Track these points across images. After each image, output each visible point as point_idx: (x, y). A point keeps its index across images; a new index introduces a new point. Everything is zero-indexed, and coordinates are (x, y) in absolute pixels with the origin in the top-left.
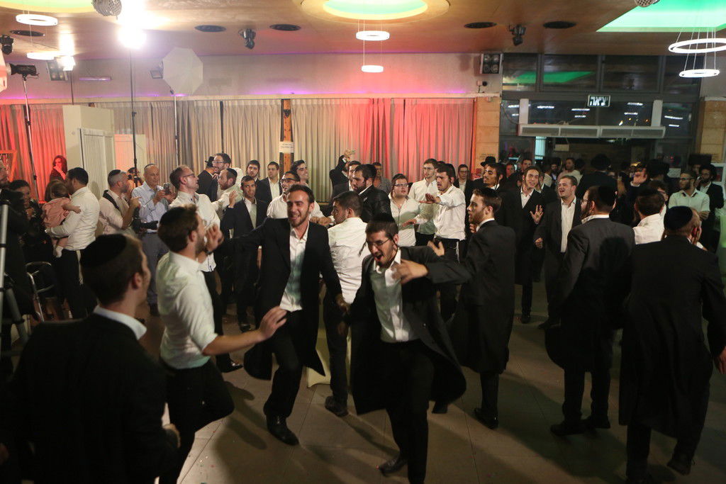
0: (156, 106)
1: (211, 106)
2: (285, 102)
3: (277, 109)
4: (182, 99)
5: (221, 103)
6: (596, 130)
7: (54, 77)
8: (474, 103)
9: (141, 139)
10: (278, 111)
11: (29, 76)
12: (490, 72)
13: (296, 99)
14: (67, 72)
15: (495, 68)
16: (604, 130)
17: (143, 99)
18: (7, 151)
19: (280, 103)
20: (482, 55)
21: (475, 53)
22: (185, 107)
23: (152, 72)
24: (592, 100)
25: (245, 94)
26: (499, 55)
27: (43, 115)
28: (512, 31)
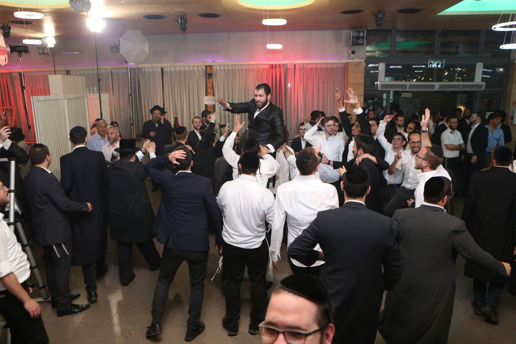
0: (115, 72)
1: (154, 72)
2: (208, 68)
3: (202, 73)
4: (133, 67)
5: (162, 69)
6: (434, 86)
7: (40, 52)
8: (346, 66)
9: (105, 97)
10: (203, 74)
11: (23, 53)
12: (358, 44)
13: (216, 66)
14: (50, 48)
15: (361, 41)
16: (440, 85)
17: (105, 67)
18: (9, 107)
19: (204, 68)
20: (352, 32)
21: (346, 29)
22: (136, 72)
23: (112, 48)
24: (432, 64)
25: (179, 62)
26: (364, 32)
27: (34, 80)
28: (376, 16)
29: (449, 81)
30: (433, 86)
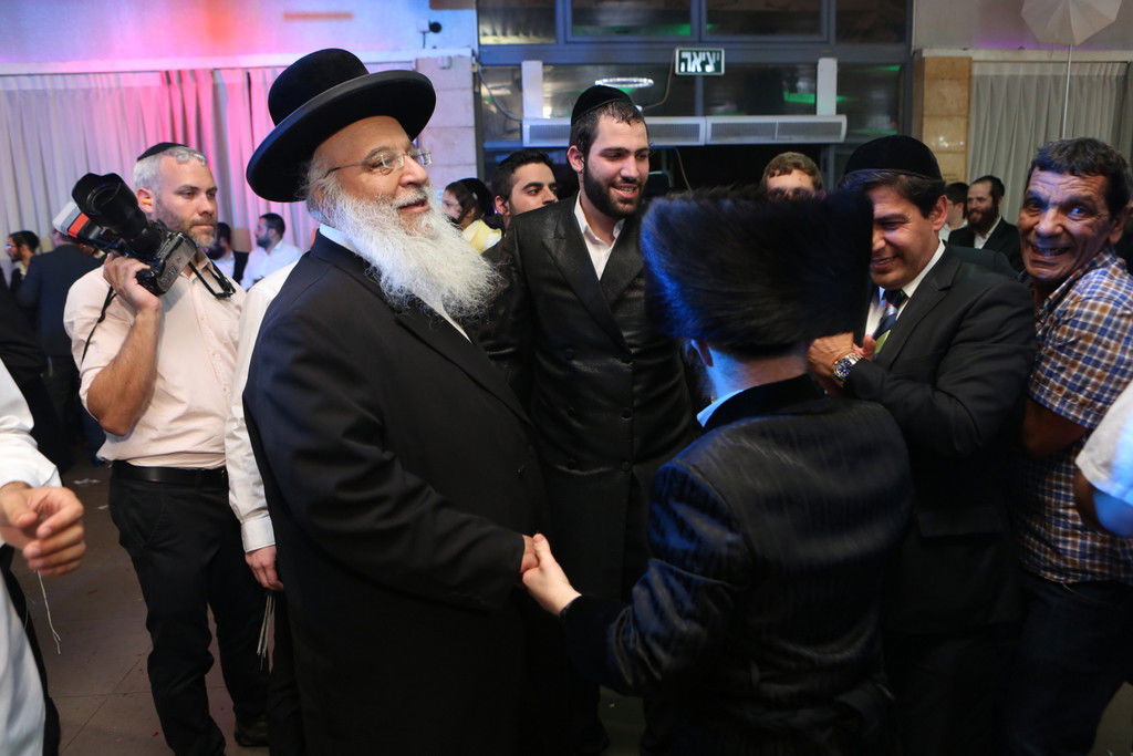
6: (696, 127)
16: (715, 126)
24: (685, 61)
29: (744, 108)
30: (695, 130)
